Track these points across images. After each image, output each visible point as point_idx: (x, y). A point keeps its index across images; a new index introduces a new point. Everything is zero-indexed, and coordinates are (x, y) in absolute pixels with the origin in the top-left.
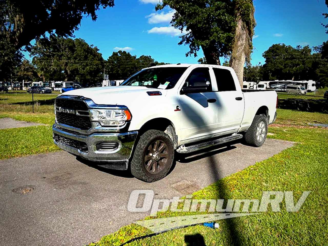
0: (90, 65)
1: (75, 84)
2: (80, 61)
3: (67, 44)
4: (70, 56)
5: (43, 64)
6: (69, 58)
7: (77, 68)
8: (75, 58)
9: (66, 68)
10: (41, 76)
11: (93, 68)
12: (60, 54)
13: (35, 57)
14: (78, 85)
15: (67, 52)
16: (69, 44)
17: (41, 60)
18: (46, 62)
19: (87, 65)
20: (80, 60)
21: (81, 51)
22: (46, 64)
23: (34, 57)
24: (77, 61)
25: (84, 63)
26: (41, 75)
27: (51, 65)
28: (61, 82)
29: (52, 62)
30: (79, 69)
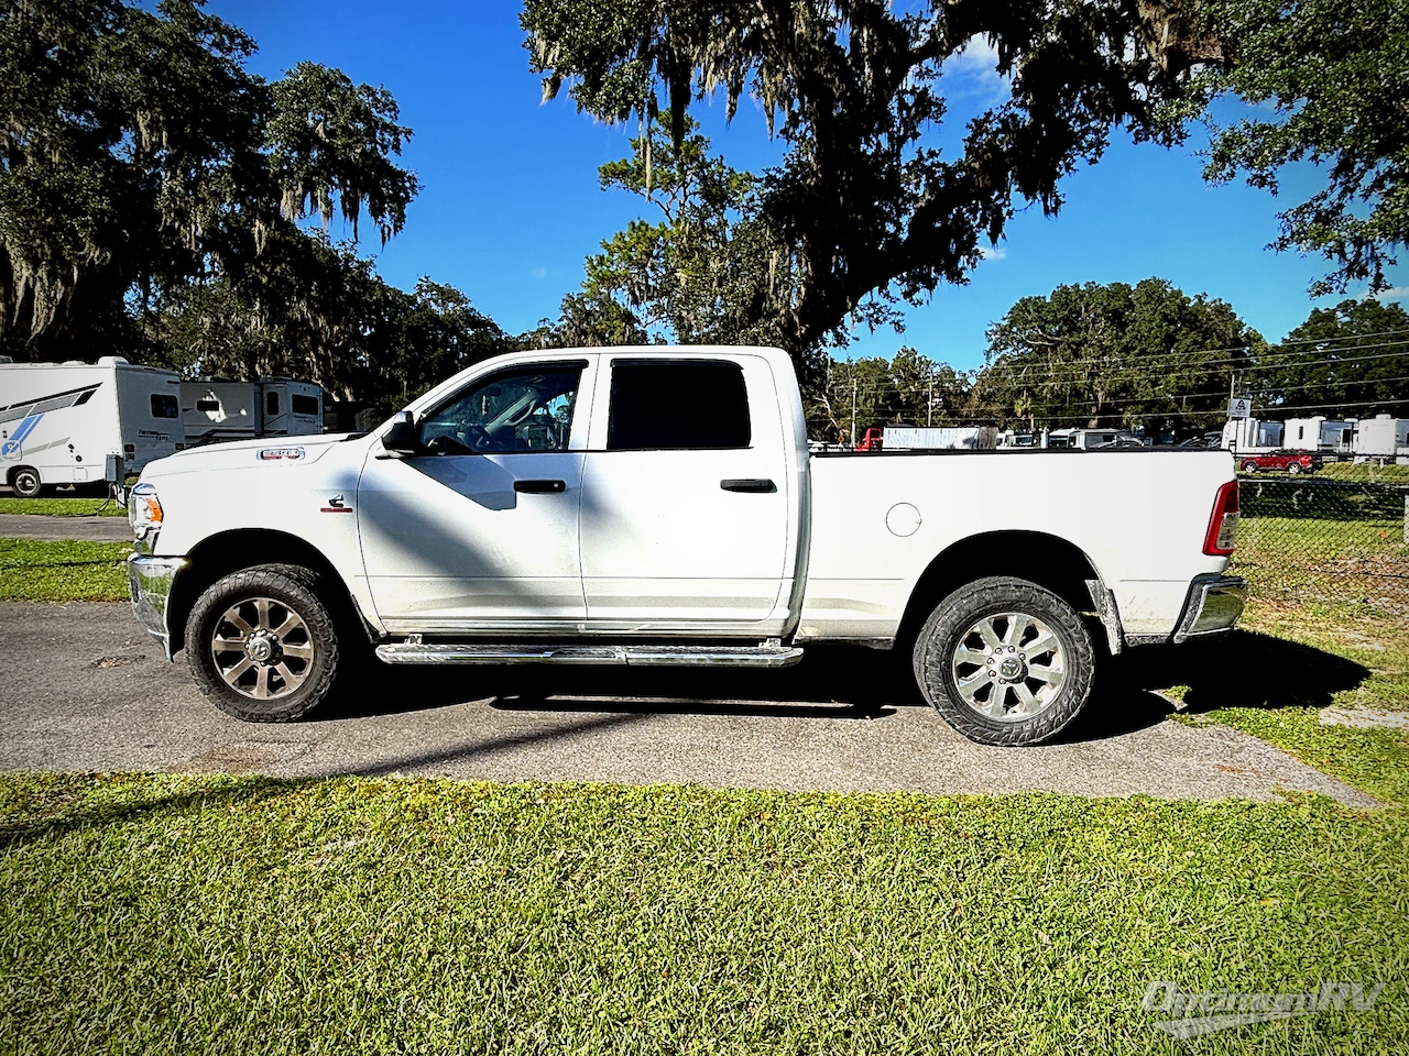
0: (1181, 369)
1: (1123, 439)
2: (1143, 357)
3: (1102, 304)
4: (1109, 344)
5: (1022, 375)
6: (1105, 351)
7: (1131, 381)
8: (1127, 349)
9: (1092, 383)
10: (1023, 414)
11: (1190, 379)
12: (1075, 338)
13: (1004, 357)
14: (1135, 439)
15: (1102, 332)
16: (1109, 305)
17: (1019, 366)
18: (1031, 369)
19: (1168, 371)
20: (1143, 352)
21: (1150, 322)
22: (1031, 374)
23: (999, 356)
24: (1131, 358)
25: (1158, 362)
26: (1025, 412)
27: (1043, 379)
28: (1073, 429)
29: (1049, 369)
30: (1139, 384)
